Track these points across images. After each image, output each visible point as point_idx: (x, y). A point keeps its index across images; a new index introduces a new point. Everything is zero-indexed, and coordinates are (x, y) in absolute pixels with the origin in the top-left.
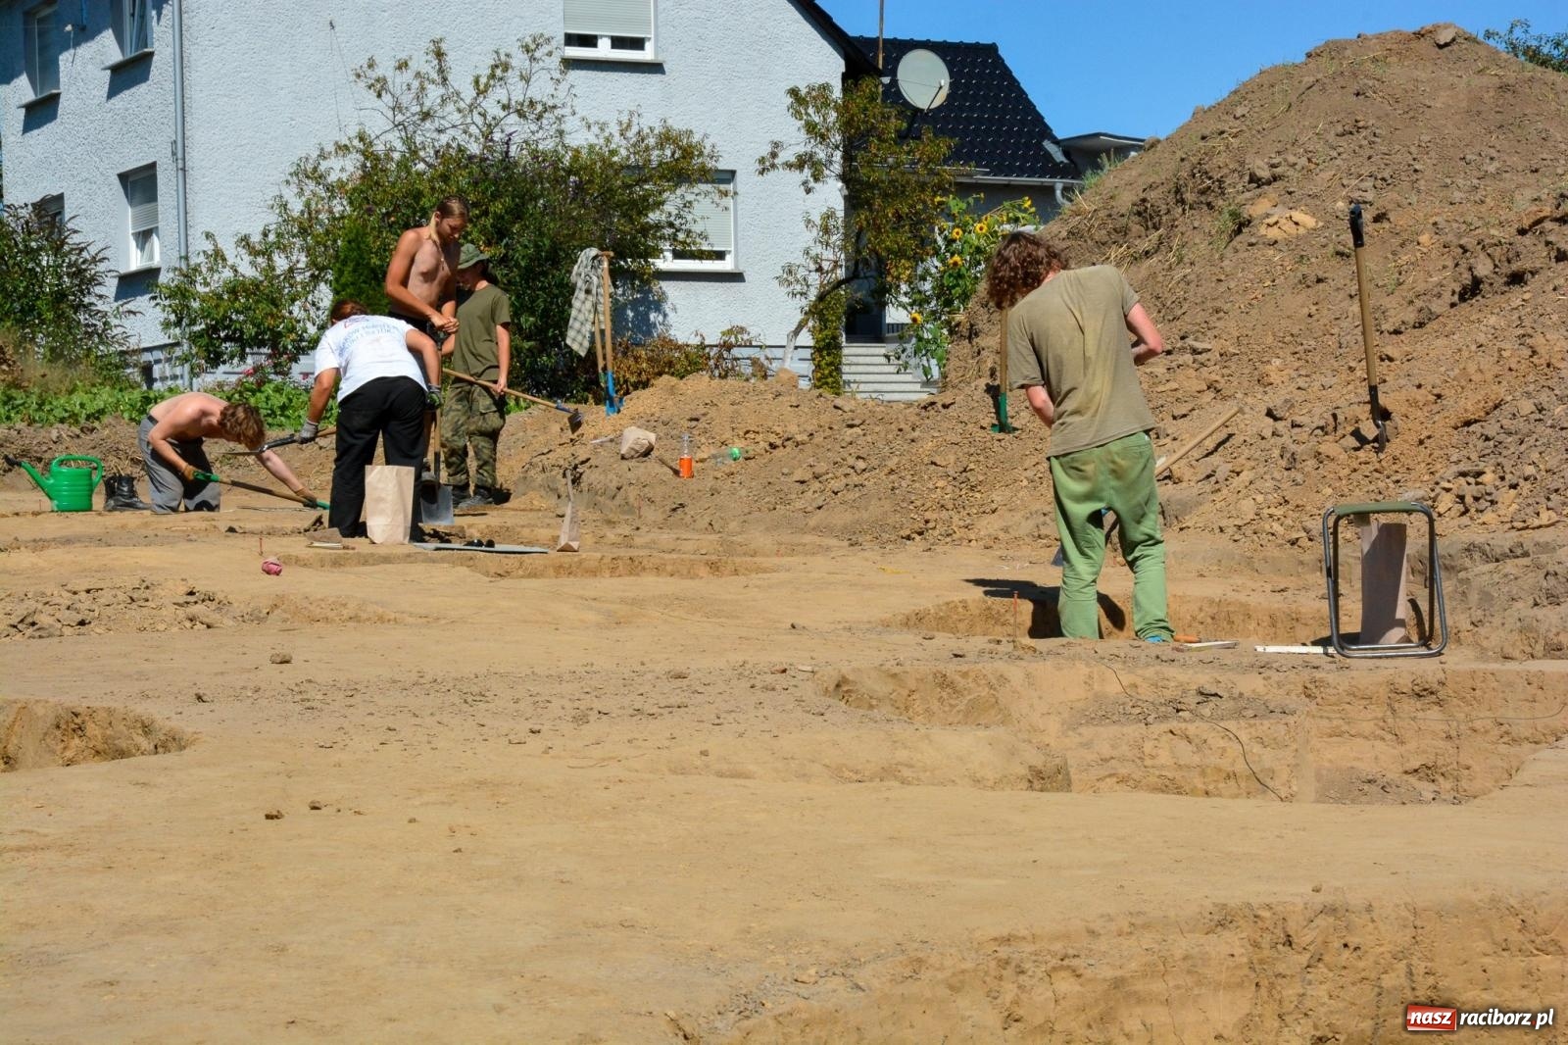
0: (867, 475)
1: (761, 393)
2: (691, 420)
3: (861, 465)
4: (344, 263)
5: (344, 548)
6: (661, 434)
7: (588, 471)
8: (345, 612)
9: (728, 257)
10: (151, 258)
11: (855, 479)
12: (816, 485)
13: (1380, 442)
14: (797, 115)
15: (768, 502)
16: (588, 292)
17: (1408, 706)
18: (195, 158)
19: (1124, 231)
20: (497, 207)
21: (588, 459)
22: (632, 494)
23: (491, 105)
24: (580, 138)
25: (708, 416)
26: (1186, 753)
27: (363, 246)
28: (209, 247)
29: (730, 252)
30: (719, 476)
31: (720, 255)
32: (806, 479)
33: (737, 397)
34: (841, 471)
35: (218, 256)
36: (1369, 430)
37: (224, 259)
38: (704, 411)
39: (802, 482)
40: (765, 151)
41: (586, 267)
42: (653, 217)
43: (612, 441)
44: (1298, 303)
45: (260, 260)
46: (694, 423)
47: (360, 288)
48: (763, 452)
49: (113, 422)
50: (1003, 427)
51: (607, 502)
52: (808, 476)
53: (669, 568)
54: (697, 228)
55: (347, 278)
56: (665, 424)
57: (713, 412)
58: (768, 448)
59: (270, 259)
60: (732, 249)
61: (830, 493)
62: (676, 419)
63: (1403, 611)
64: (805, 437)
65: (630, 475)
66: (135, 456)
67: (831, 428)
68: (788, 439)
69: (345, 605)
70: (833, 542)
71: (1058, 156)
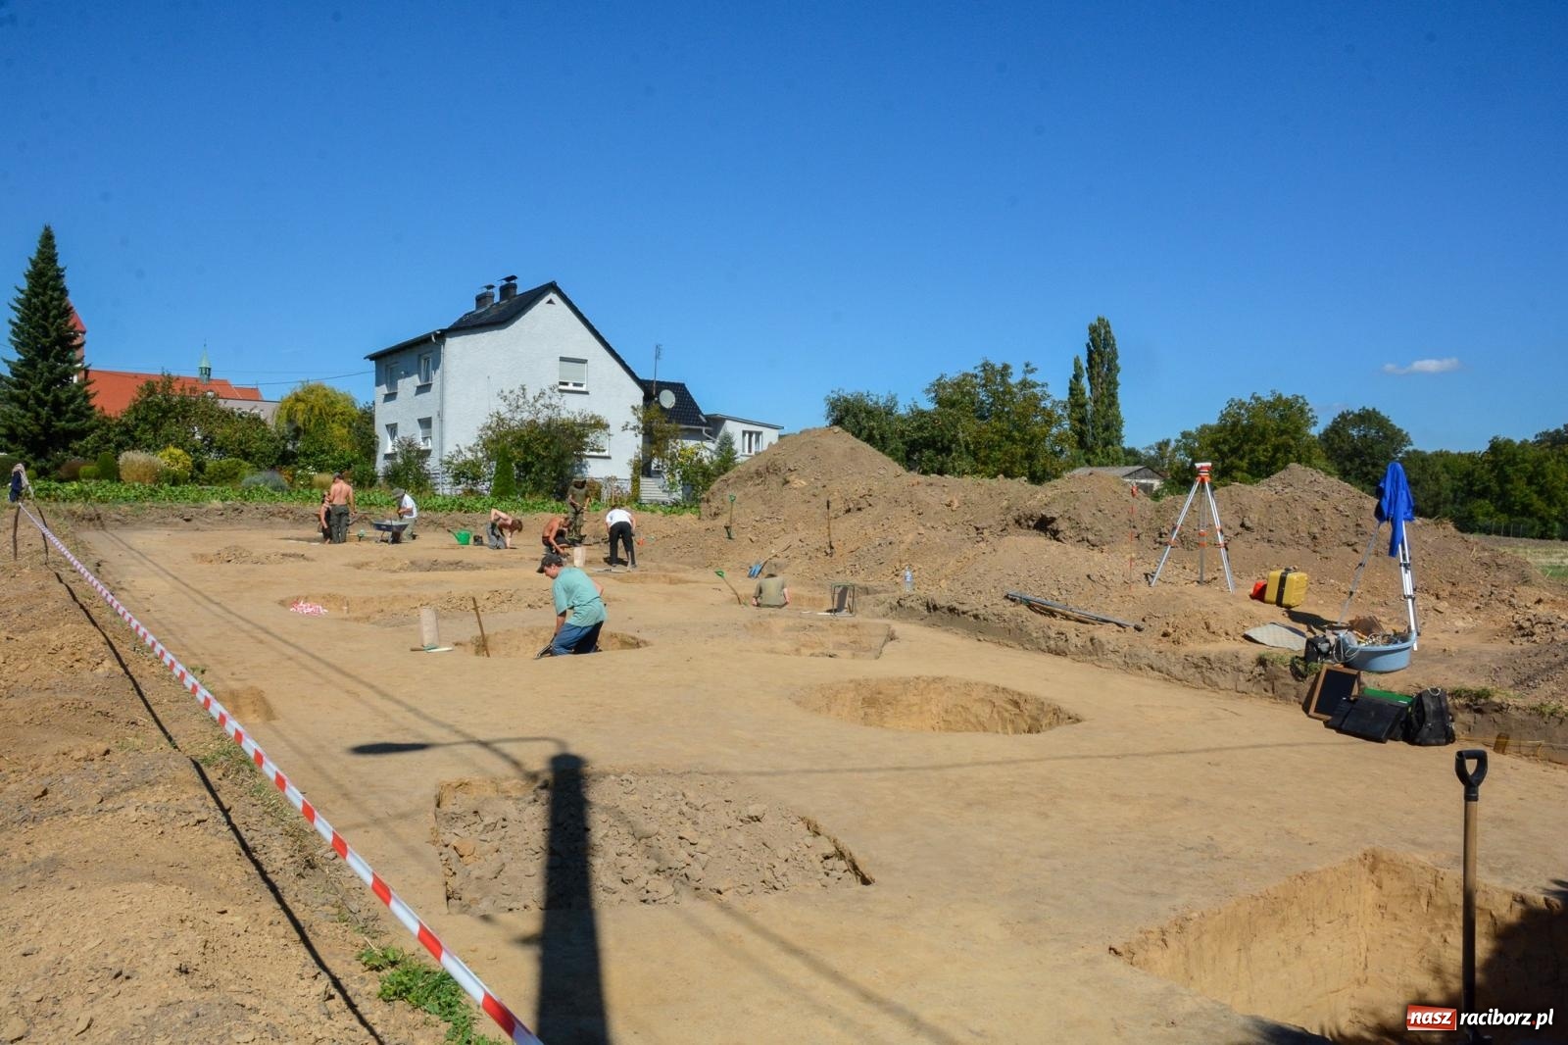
0: (693, 548)
1: (656, 519)
3: (691, 545)
4: (499, 456)
9: (606, 451)
10: (427, 445)
11: (690, 549)
12: (678, 550)
13: (831, 555)
14: (635, 414)
15: (667, 554)
17: (851, 629)
18: (446, 417)
19: (752, 477)
20: (546, 440)
23: (538, 405)
24: (564, 415)
26: (808, 638)
27: (506, 451)
28: (457, 448)
31: (604, 450)
34: (685, 546)
35: (460, 452)
36: (829, 551)
37: (462, 453)
39: (675, 549)
40: (624, 424)
41: (606, 481)
42: (586, 440)
44: (804, 507)
45: (474, 454)
47: (505, 464)
49: (455, 512)
50: (730, 538)
52: (676, 547)
54: (600, 445)
55: (501, 460)
58: (663, 537)
59: (477, 453)
60: (608, 449)
61: (683, 553)
63: (846, 606)
64: (673, 535)
66: (462, 522)
67: (680, 533)
68: (668, 535)
70: (687, 567)
71: (704, 420)
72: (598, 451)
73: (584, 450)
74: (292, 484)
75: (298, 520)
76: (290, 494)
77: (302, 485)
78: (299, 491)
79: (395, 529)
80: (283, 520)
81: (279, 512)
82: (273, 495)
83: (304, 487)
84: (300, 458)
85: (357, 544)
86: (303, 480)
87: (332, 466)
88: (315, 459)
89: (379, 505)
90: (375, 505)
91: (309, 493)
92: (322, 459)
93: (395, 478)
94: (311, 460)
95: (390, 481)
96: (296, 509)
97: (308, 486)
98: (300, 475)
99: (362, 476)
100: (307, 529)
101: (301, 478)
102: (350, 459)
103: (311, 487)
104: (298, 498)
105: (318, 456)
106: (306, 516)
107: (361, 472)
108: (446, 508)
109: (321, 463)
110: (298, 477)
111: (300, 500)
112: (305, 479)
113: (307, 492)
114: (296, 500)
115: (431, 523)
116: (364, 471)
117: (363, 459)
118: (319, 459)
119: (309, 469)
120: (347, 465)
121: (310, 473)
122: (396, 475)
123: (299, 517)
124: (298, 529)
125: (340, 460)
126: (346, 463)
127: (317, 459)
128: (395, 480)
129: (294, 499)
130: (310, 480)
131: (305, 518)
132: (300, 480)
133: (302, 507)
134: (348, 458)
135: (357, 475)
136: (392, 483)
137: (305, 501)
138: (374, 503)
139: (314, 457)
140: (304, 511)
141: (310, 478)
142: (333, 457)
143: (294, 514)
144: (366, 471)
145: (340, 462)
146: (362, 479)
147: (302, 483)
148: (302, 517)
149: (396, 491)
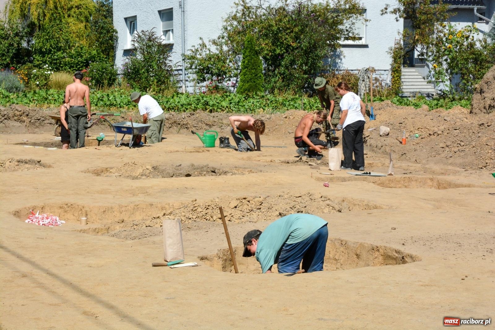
0: (465, 147)
1: (420, 114)
2: (400, 123)
3: (462, 144)
4: (246, 49)
5: (331, 174)
6: (391, 128)
7: (369, 140)
8: (364, 203)
9: (363, 39)
11: (461, 148)
12: (447, 149)
15: (434, 154)
16: (363, 81)
18: (188, 8)
20: (297, 29)
21: (369, 136)
22: (388, 149)
25: (405, 122)
27: (253, 43)
28: (201, 42)
29: (363, 37)
30: (414, 144)
31: (360, 39)
32: (444, 147)
33: (413, 116)
34: (455, 145)
35: (203, 45)
37: (206, 46)
38: (404, 121)
39: (443, 148)
40: (383, 7)
41: (363, 73)
42: (340, 27)
43: (375, 129)
45: (218, 47)
46: (401, 125)
47: (252, 57)
48: (427, 136)
49: (200, 112)
51: (378, 150)
52: (444, 146)
53: (419, 180)
54: (356, 32)
55: (247, 54)
56: (391, 125)
57: (406, 121)
58: (428, 135)
59: (221, 47)
60: (364, 36)
61: (453, 152)
62: (395, 123)
64: (441, 133)
65: (385, 142)
66: (207, 123)
67: (449, 130)
68: (435, 133)
69: (364, 201)
70: (458, 169)
72: (354, 39)
73: (338, 38)
74: (27, 84)
75: (33, 124)
76: (25, 96)
77: (38, 85)
78: (35, 92)
79: (136, 132)
80: (18, 124)
81: (15, 115)
82: (7, 97)
83: (40, 87)
84: (36, 56)
85: (96, 149)
86: (38, 80)
87: (69, 64)
88: (51, 57)
89: (119, 106)
90: (115, 106)
91: (45, 94)
92: (59, 56)
93: (135, 77)
94: (47, 58)
95: (129, 79)
96: (31, 112)
97: (45, 86)
98: (35, 75)
99: (101, 74)
100: (46, 133)
101: (37, 78)
102: (88, 57)
103: (48, 87)
104: (33, 100)
105: (55, 53)
106: (43, 118)
107: (99, 70)
108: (190, 108)
109: (58, 61)
110: (34, 76)
111: (36, 102)
112: (41, 79)
113: (43, 93)
114: (32, 102)
115: (175, 124)
116: (103, 69)
117: (101, 56)
118: (56, 57)
119: (45, 68)
120: (85, 63)
121: (46, 72)
122: (136, 73)
123: (35, 120)
124: (34, 133)
125: (77, 57)
126: (83, 61)
127: (53, 56)
128: (135, 79)
129: (30, 101)
130: (46, 79)
131: (43, 121)
132: (35, 80)
133: (38, 109)
134: (85, 55)
135: (95, 74)
136: (132, 81)
137: (41, 103)
138: (113, 103)
139: (50, 55)
140: (41, 114)
141: (47, 78)
142: (70, 54)
143: (30, 117)
144: (105, 69)
145: (77, 60)
146: (100, 78)
147: (38, 83)
148: (39, 120)
149: (135, 91)
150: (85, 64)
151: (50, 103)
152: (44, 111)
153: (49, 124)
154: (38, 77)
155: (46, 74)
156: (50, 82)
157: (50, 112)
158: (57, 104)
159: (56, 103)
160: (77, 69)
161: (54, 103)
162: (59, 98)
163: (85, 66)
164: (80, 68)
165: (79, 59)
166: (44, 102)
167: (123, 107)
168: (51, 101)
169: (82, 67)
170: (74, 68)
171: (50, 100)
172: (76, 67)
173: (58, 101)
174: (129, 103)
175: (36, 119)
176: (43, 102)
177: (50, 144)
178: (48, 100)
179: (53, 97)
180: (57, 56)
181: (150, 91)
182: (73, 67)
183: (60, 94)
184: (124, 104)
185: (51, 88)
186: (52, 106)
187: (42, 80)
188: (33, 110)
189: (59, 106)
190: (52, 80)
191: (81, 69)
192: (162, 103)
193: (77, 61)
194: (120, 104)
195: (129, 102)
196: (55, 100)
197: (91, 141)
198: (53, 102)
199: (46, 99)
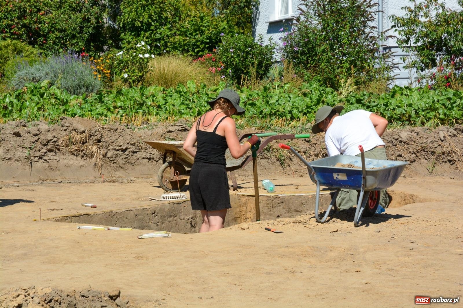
74: (108, 81)
76: (101, 101)
77: (126, 80)
78: (119, 92)
80: (76, 161)
81: (70, 142)
82: (65, 103)
83: (130, 83)
84: (125, 35)
85: (269, 230)
86: (127, 70)
87: (180, 46)
88: (151, 36)
89: (289, 116)
90: (282, 115)
91: (139, 95)
92: (163, 35)
93: (308, 59)
94: (143, 37)
95: (296, 65)
96: (107, 133)
97: (139, 81)
98: (121, 62)
99: (243, 57)
100: (140, 180)
101: (124, 66)
102: (213, 32)
103: (144, 84)
104: (115, 107)
105: (156, 30)
106: (134, 147)
107: (240, 49)
108: (435, 116)
109: (162, 42)
110: (119, 64)
111: (121, 112)
112: (133, 68)
113: (135, 94)
114: (112, 112)
115: (423, 153)
116: (246, 47)
117: (235, 31)
118: (158, 36)
119: (139, 47)
120: (207, 43)
121: (141, 56)
122: (309, 53)
123: (116, 152)
124: (114, 182)
125: (194, 34)
126: (205, 40)
127: (154, 35)
128: (308, 63)
129: (109, 110)
130: (141, 69)
131: (134, 152)
132: (121, 71)
133: (122, 127)
134: (208, 30)
135: (232, 57)
136: (301, 68)
137: (131, 113)
138: (278, 111)
139: (149, 32)
140: (128, 137)
141: (142, 65)
142: (183, 30)
143: (105, 144)
144: (250, 46)
145: (195, 38)
146: (242, 65)
147: (126, 76)
148: (124, 151)
149: (311, 86)
150: (207, 46)
151: (149, 113)
152: (136, 130)
153: (146, 160)
154: (126, 66)
155: (141, 58)
156: (148, 75)
157: (149, 132)
158: (163, 115)
159: (160, 113)
160: (193, 54)
161: (157, 114)
162: (165, 104)
163: (208, 48)
164: (198, 52)
165: (197, 37)
166: (137, 112)
167: (298, 118)
168: (151, 108)
169: (203, 50)
170: (190, 53)
171: (148, 108)
172: (193, 50)
173: (164, 109)
174: (309, 110)
175: (117, 148)
176: (134, 111)
177: (149, 212)
178: (144, 108)
179: (153, 101)
180: (160, 34)
181: (347, 84)
182: (188, 51)
183: (167, 95)
184: (300, 112)
185: (150, 84)
186: (153, 119)
187: (134, 70)
188: (110, 130)
189: (167, 118)
190: (152, 71)
191: (200, 53)
192: (375, 108)
193: (194, 41)
194: (290, 112)
195: (308, 107)
196: (159, 107)
197: (244, 200)
198: (155, 111)
199: (141, 105)
